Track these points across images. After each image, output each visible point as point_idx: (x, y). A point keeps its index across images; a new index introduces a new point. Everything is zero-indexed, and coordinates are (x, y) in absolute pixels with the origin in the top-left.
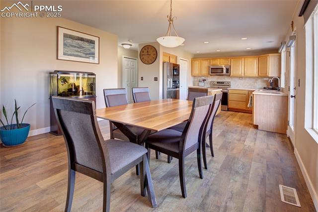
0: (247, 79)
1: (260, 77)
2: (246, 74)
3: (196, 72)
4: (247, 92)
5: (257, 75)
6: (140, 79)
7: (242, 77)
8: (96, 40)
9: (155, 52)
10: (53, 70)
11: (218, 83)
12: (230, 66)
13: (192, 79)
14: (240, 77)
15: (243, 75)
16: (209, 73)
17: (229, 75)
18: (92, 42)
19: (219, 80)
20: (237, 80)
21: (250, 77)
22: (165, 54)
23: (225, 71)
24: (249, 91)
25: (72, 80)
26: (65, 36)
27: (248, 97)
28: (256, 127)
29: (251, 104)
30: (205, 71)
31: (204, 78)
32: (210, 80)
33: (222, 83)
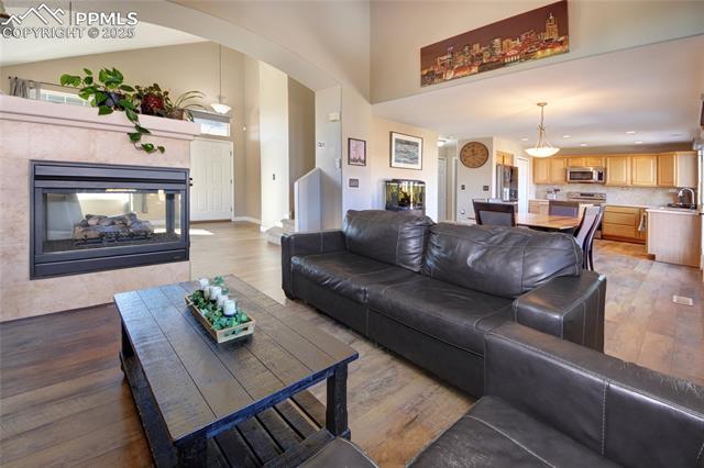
0: (638, 190)
1: (659, 187)
2: (634, 183)
3: (543, 177)
4: (636, 211)
5: (655, 184)
6: (459, 188)
7: (627, 187)
8: (419, 141)
9: (484, 152)
10: (390, 178)
11: (582, 195)
12: (606, 169)
13: (534, 188)
14: (624, 187)
15: (629, 183)
16: (566, 180)
17: (604, 184)
18: (417, 145)
19: (584, 191)
20: (618, 191)
21: (642, 187)
22: (498, 154)
23: (595, 176)
24: (641, 209)
25: (404, 187)
26: (398, 141)
27: (640, 218)
28: (652, 258)
29: (644, 226)
30: (558, 177)
31: (556, 187)
32: (568, 191)
33: (589, 195)
